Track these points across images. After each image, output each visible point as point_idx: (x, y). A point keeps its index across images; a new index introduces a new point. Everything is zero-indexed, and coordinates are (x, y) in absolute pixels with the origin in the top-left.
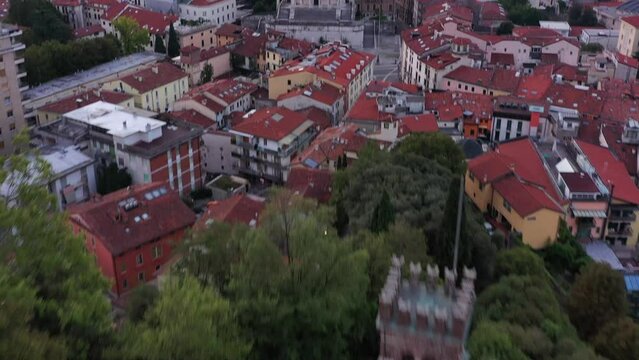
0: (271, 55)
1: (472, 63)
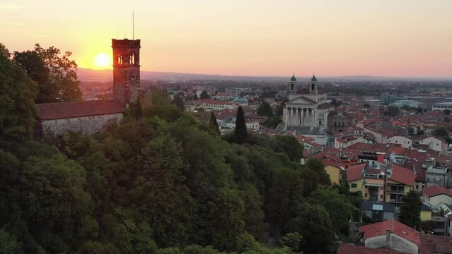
1: (366, 141)
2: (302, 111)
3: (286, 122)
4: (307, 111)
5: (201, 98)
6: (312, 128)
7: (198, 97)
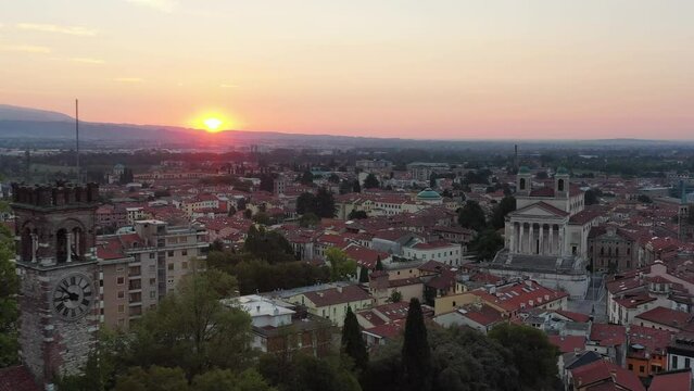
0: (460, 286)
1: (674, 306)
2: (541, 229)
3: (511, 249)
4: (551, 230)
5: (365, 186)
6: (559, 262)
7: (361, 183)
